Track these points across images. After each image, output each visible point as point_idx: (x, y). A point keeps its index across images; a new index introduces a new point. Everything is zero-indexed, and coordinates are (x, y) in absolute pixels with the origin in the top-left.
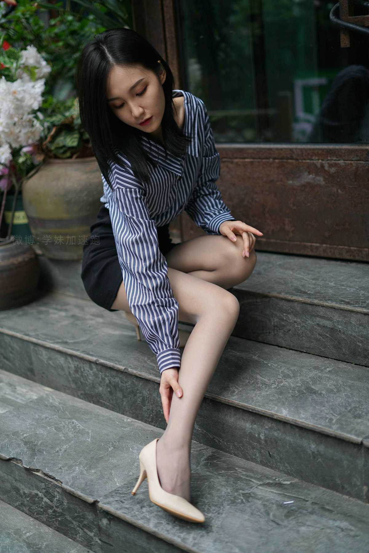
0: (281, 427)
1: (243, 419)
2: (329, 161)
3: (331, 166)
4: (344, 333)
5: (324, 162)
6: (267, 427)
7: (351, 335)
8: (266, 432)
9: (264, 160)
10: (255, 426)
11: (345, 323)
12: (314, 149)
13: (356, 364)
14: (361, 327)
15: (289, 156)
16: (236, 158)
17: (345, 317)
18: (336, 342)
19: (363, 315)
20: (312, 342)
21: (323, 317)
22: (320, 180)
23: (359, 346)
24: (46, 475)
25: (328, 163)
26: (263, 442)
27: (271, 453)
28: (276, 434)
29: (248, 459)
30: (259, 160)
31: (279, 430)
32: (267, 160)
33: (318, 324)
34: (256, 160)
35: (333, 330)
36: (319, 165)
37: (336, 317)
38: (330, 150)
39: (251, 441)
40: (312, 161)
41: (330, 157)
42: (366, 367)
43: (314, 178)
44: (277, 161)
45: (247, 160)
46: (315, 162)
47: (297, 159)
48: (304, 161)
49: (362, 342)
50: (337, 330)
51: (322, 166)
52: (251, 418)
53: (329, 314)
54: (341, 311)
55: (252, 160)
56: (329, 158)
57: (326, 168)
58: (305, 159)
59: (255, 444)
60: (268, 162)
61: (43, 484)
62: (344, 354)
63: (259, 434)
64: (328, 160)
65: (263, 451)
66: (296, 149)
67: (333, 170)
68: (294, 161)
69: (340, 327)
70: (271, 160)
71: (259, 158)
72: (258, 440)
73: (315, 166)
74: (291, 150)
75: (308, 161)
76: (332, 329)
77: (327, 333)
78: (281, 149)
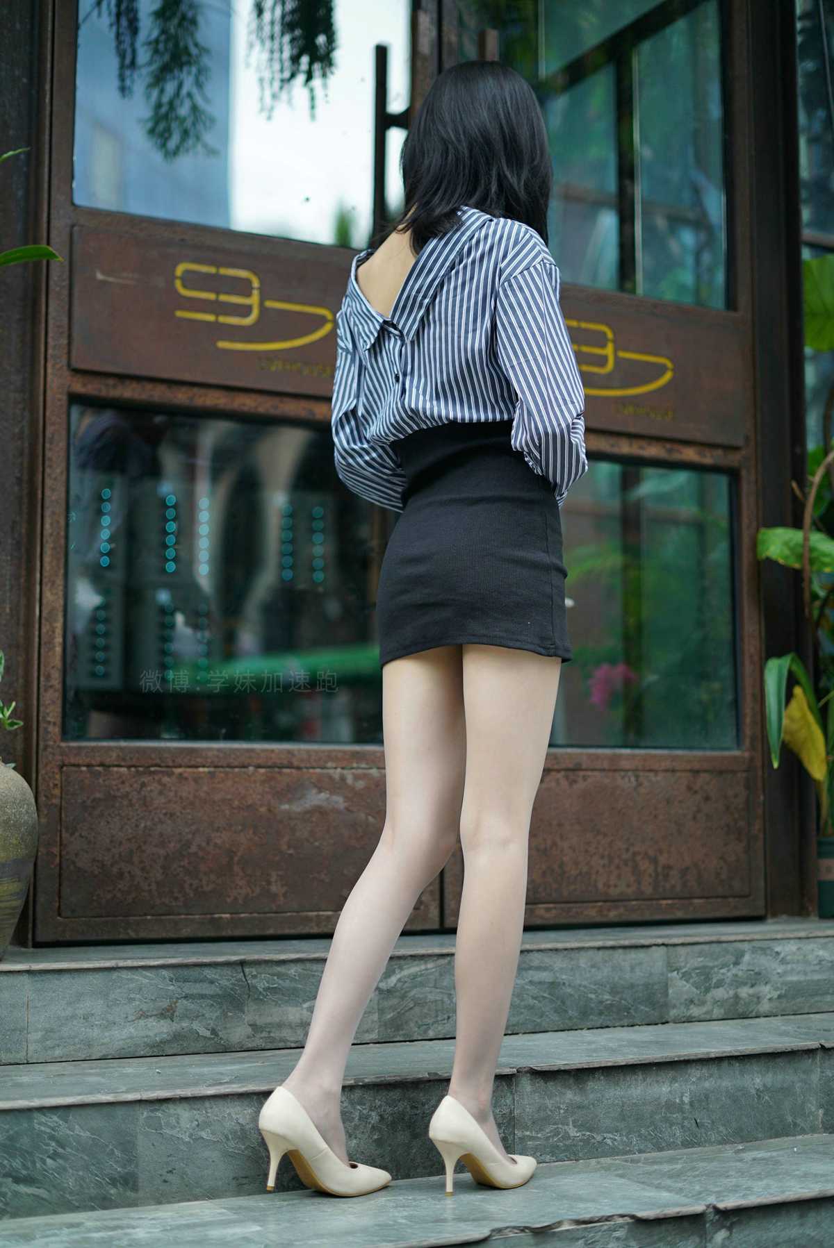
0: (714, 1069)
1: (657, 1081)
2: (353, 771)
3: (357, 778)
4: (569, 985)
5: (345, 772)
6: (694, 1079)
7: (580, 986)
8: (692, 1088)
9: (237, 770)
10: (676, 1085)
11: (572, 969)
12: (330, 751)
13: (589, 1029)
14: (593, 970)
15: (285, 762)
16: (180, 766)
17: (572, 959)
18: (559, 1003)
19: (596, 951)
20: (522, 1013)
21: (538, 968)
22: (339, 801)
23: (591, 999)
24: (578, 1222)
25: (353, 774)
26: (687, 1107)
27: (698, 1121)
28: (707, 1084)
29: (661, 1149)
30: (228, 769)
31: (711, 1076)
32: (243, 770)
33: (530, 981)
34: (221, 769)
35: (553, 985)
36: (337, 777)
37: (558, 962)
38: (358, 753)
39: (668, 1115)
40: (325, 771)
41: (357, 763)
42: (602, 1028)
43: (328, 799)
44: (262, 771)
45: (201, 769)
46: (331, 771)
47: (298, 768)
48: (311, 771)
49: (595, 992)
50: (559, 983)
51: (343, 779)
52: (671, 1074)
53: (547, 960)
54: (566, 952)
55: (212, 769)
56: (355, 765)
57: (350, 780)
58: (314, 768)
59: (675, 1116)
60: (245, 773)
61: (581, 1242)
62: (570, 1018)
63: (682, 1097)
64: (352, 768)
65: (686, 1123)
66: (299, 750)
67: (360, 784)
68: (293, 771)
69: (564, 977)
70: (251, 769)
71: (229, 766)
72: (680, 1108)
73: (330, 778)
74: (289, 752)
75: (318, 771)
76: (553, 983)
77: (545, 992)
78: (273, 751)
